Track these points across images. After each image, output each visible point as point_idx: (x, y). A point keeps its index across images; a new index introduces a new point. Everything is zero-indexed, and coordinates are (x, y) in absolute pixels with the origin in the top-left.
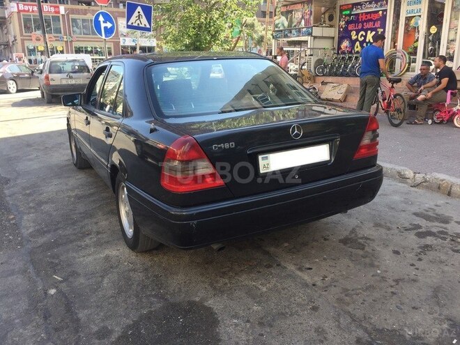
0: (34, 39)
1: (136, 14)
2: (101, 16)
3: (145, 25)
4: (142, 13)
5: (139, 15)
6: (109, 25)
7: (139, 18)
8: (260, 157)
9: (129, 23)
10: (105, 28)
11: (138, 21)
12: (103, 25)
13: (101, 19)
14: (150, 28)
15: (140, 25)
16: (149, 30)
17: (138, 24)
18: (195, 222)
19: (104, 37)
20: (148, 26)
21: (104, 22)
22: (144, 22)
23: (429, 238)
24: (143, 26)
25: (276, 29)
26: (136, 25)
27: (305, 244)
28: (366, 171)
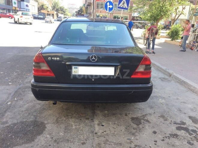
0: (99, 12)
1: (123, 2)
2: (108, 3)
3: (126, 7)
4: (125, 2)
5: (124, 3)
6: (111, 6)
7: (124, 4)
8: (73, 67)
9: (119, 6)
10: (109, 8)
11: (123, 5)
12: (108, 6)
13: (108, 4)
14: (128, 8)
15: (124, 7)
16: (127, 9)
17: (123, 7)
18: (38, 89)
19: (108, 11)
20: (127, 7)
21: (109, 5)
22: (126, 5)
23: (182, 131)
24: (125, 7)
25: (196, 11)
26: (122, 7)
27: (114, 114)
28: (139, 85)
